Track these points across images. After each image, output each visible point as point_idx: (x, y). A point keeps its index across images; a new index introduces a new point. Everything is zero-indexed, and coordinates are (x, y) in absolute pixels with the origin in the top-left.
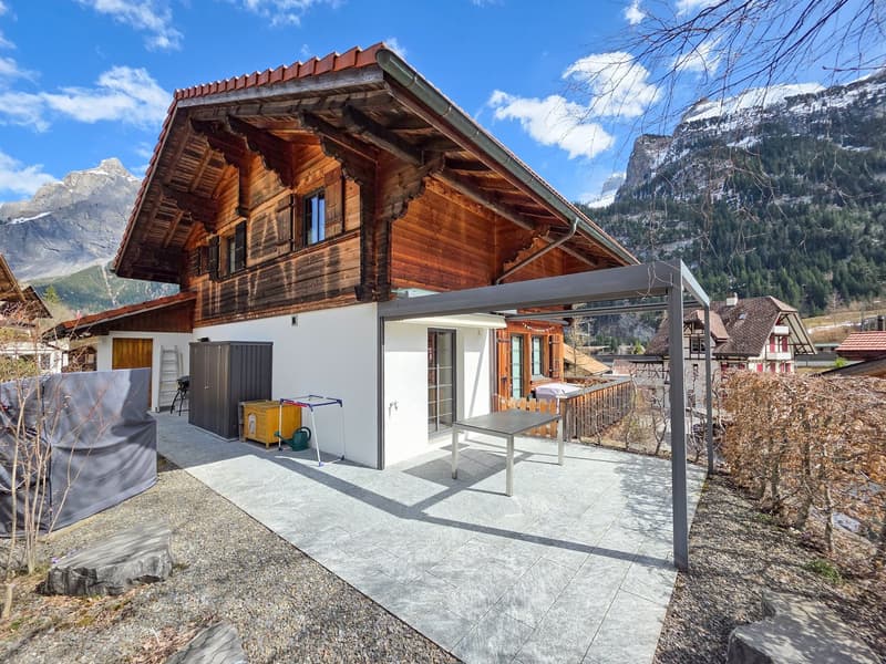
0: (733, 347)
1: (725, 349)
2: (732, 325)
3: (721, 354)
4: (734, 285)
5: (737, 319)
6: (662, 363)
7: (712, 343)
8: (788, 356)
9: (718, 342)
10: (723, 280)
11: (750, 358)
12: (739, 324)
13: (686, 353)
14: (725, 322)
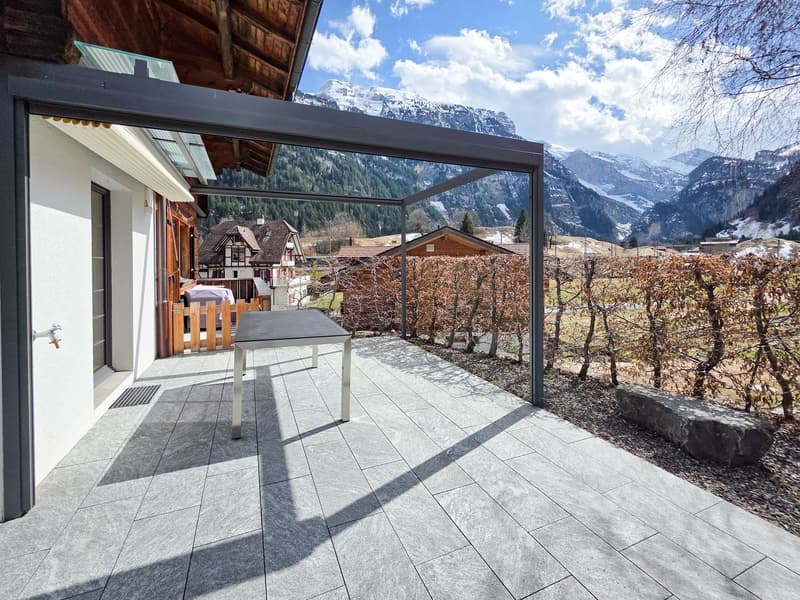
0: (263, 257)
1: (258, 258)
2: (261, 240)
3: (255, 262)
4: (244, 210)
5: (265, 235)
6: (206, 270)
7: (248, 253)
8: (292, 263)
9: (253, 253)
10: (237, 205)
11: (274, 265)
12: (266, 239)
13: (228, 262)
14: (257, 237)
